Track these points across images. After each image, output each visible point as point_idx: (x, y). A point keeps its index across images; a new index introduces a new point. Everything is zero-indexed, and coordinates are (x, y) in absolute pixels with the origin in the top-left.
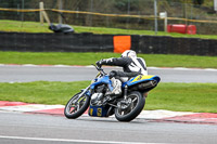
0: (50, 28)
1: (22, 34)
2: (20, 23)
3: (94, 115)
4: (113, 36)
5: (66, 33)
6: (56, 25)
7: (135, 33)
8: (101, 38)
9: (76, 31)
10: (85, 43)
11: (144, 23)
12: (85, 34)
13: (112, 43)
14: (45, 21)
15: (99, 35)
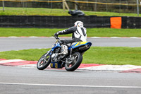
0: (69, 13)
1: (50, 17)
2: (50, 10)
3: (54, 67)
4: (110, 17)
5: (79, 16)
6: (73, 10)
7: (125, 15)
8: (102, 19)
9: (87, 15)
10: (92, 22)
11: (131, 9)
12: (92, 16)
13: (110, 22)
14: (66, 8)
15: (101, 17)
